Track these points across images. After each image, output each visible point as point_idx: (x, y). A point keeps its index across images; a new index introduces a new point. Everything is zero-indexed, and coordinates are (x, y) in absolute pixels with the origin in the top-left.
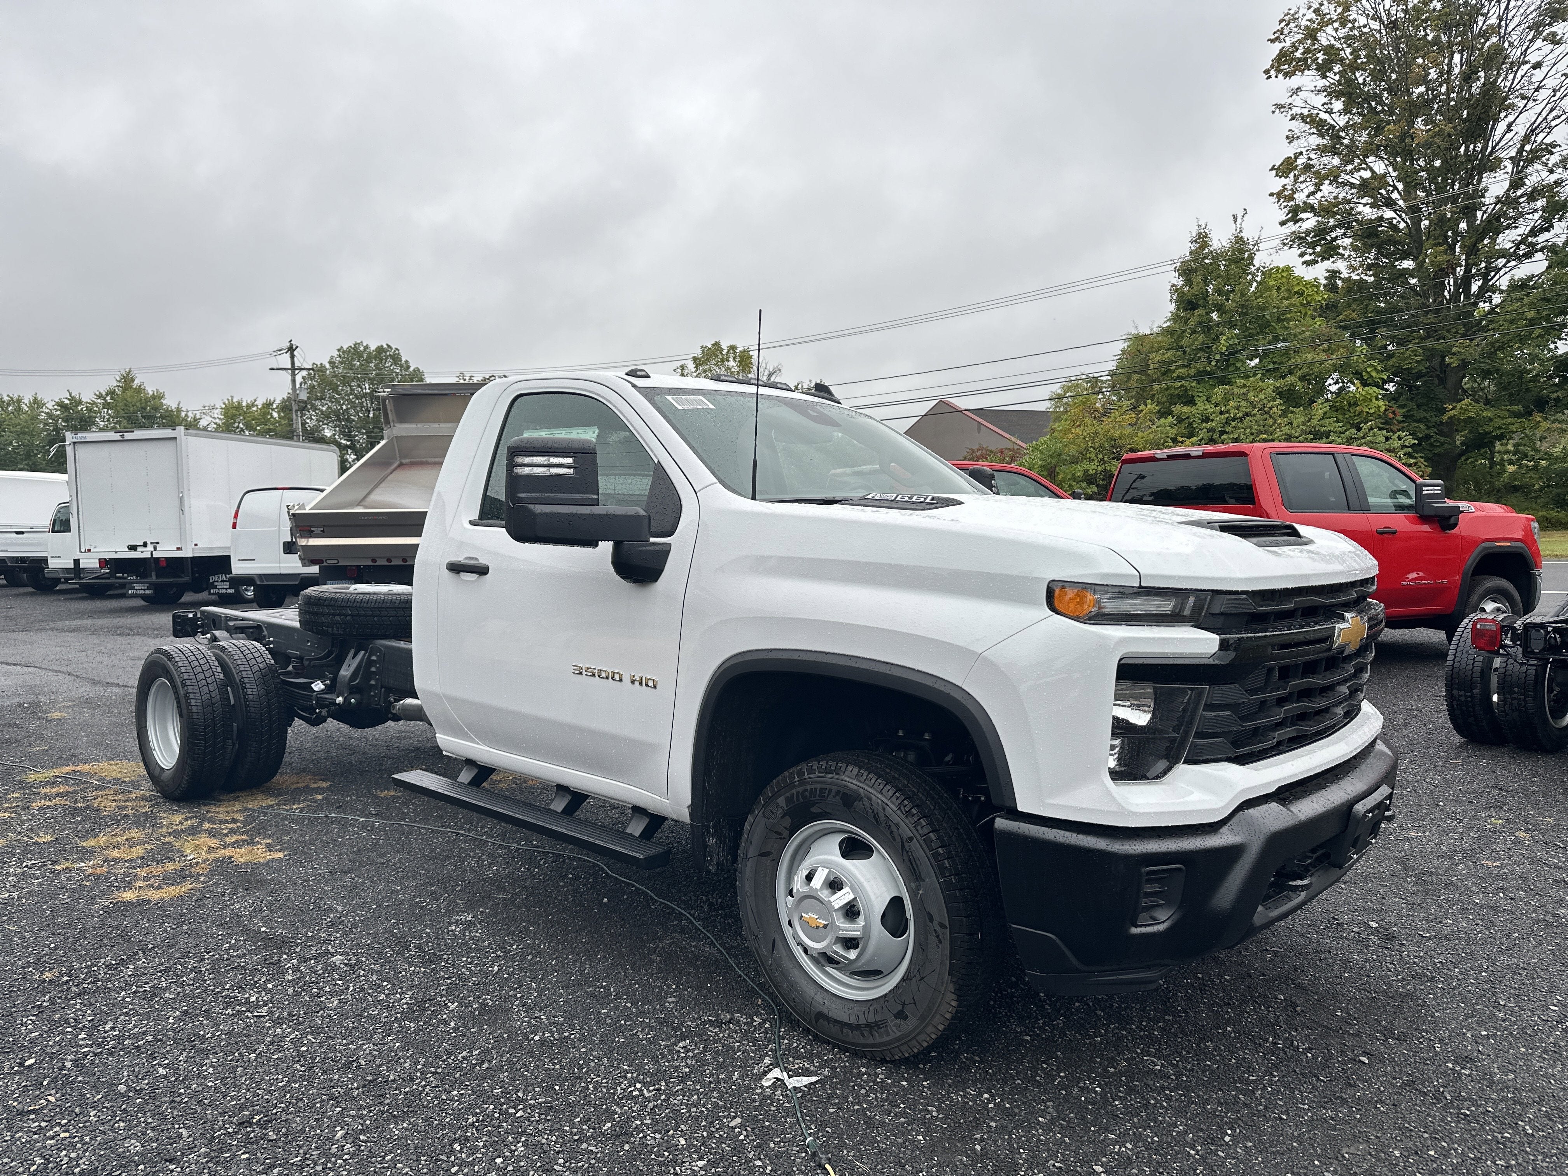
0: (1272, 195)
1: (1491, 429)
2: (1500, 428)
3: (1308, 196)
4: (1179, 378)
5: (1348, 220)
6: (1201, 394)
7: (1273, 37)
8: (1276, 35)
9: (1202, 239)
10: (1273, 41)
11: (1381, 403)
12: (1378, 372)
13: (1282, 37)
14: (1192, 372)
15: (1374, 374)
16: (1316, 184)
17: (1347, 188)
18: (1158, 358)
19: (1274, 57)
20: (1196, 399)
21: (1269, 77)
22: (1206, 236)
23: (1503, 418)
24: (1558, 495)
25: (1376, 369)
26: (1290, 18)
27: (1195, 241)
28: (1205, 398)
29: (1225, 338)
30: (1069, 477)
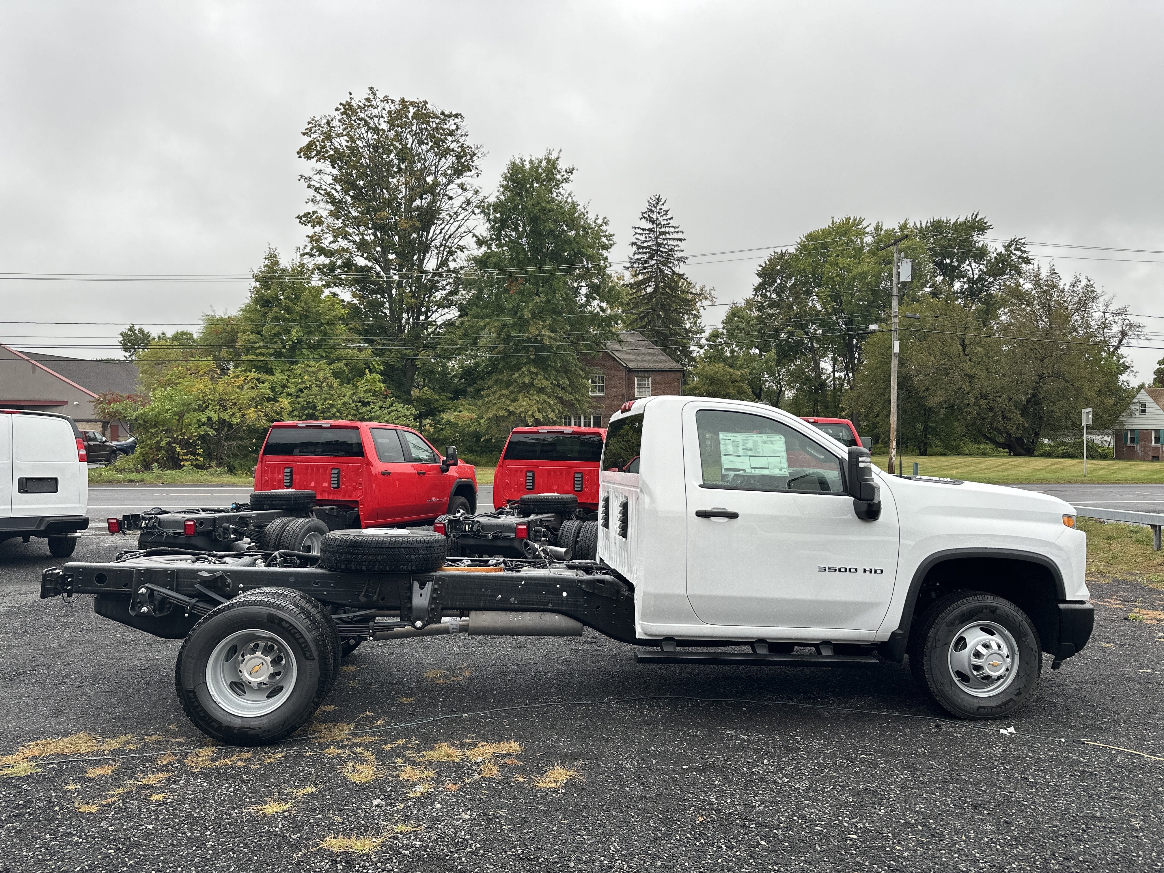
0: (308, 236)
1: (438, 406)
2: (442, 406)
3: (330, 243)
4: (263, 354)
5: (348, 265)
6: (277, 368)
7: (304, 131)
8: (307, 131)
9: (273, 258)
10: (304, 134)
11: (382, 385)
12: (378, 365)
13: (309, 133)
14: (271, 351)
15: (376, 366)
16: (334, 237)
17: (352, 243)
18: (245, 337)
19: (305, 145)
20: (274, 370)
21: (300, 157)
22: (276, 257)
23: (443, 400)
24: (470, 446)
25: (377, 363)
26: (313, 123)
27: (268, 258)
28: (280, 371)
29: (295, 330)
30: (195, 421)
